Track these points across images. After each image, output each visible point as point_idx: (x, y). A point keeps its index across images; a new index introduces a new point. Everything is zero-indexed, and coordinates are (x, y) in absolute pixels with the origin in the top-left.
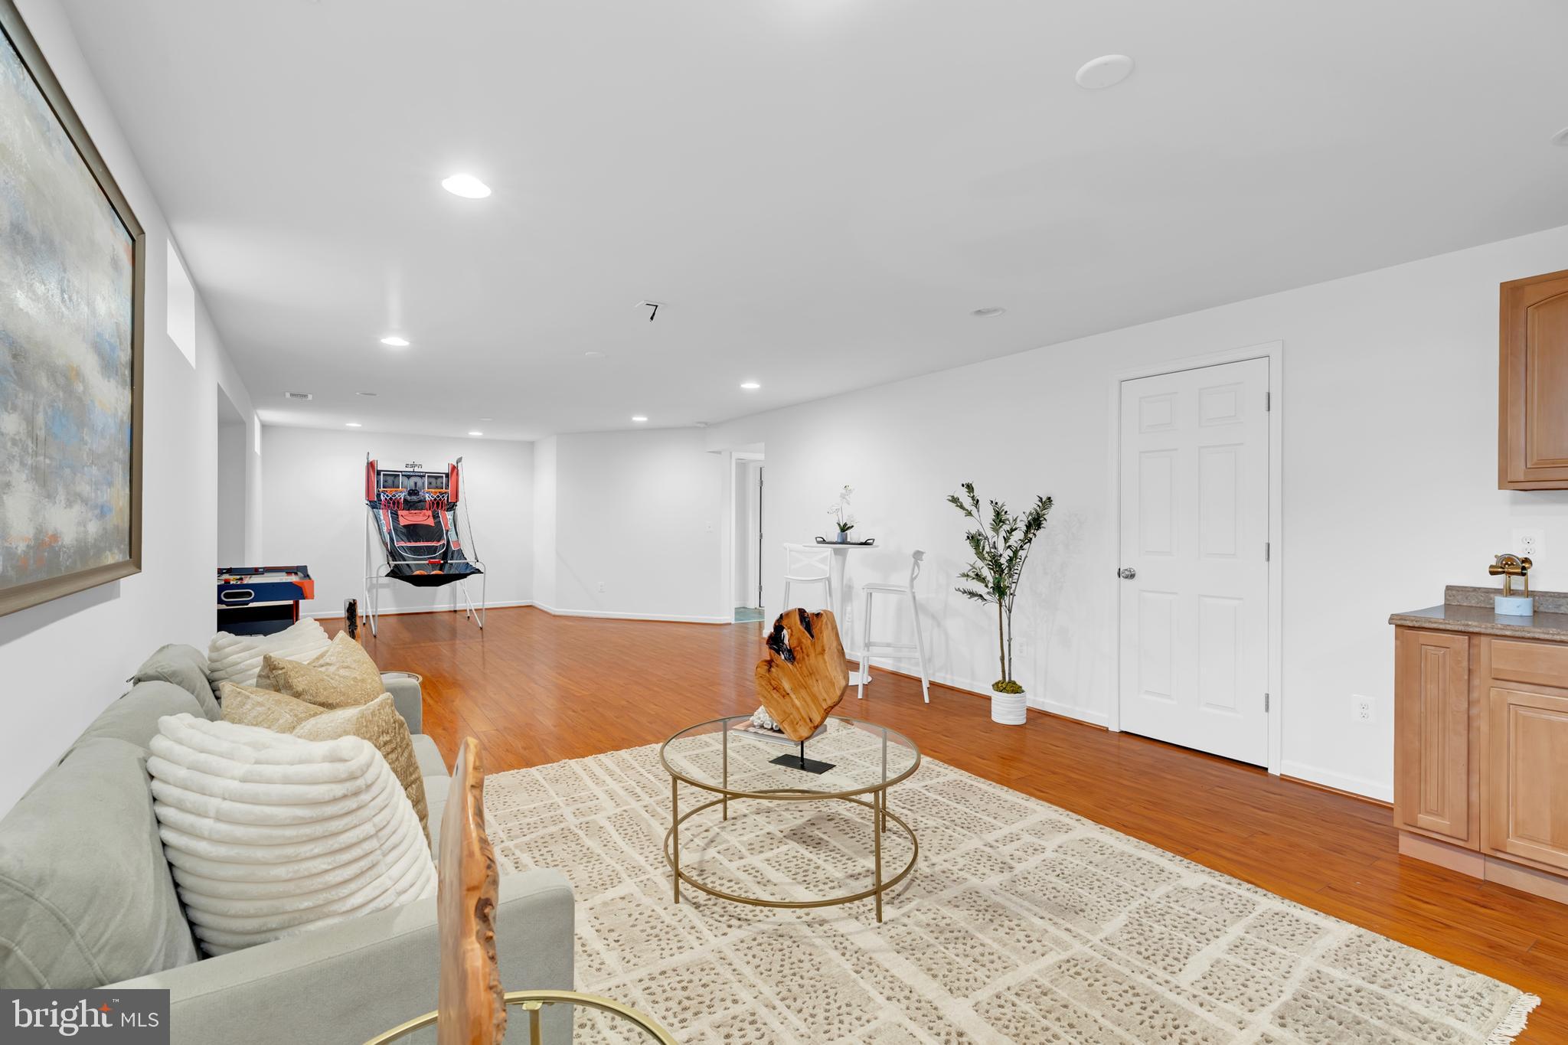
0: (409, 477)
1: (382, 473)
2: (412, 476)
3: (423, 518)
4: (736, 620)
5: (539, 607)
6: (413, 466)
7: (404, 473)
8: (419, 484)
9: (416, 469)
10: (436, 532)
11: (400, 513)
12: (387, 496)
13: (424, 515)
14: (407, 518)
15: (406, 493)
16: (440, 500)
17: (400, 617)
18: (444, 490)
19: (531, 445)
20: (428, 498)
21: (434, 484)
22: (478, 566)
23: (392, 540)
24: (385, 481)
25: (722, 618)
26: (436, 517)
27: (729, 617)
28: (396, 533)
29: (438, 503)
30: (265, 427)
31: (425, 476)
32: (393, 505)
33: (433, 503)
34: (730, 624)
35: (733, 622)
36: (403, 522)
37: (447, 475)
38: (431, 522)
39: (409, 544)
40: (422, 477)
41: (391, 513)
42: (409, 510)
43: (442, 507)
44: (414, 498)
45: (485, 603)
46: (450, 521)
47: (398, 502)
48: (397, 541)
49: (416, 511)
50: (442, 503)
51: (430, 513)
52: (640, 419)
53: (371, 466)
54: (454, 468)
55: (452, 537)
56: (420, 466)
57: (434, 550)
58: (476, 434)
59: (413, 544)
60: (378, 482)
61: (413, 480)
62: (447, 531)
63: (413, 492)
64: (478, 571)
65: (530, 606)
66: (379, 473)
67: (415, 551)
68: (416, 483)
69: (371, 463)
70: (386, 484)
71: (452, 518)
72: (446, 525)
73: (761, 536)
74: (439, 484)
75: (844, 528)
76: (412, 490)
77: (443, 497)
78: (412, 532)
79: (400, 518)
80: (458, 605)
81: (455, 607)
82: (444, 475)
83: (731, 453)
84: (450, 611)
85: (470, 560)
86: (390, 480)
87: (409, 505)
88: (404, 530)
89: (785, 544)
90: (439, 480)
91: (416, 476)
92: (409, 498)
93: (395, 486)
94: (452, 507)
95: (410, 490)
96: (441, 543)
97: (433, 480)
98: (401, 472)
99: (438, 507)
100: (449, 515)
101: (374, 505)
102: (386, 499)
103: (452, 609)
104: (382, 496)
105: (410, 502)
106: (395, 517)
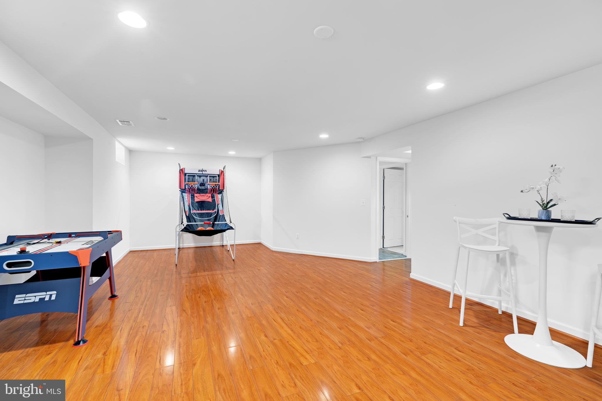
0: (200, 176)
1: (187, 174)
2: (202, 176)
3: (206, 198)
4: (380, 259)
5: (264, 244)
6: (202, 171)
7: (197, 175)
8: (205, 180)
9: (204, 173)
10: (212, 205)
11: (195, 195)
12: (189, 186)
13: (207, 196)
14: (199, 198)
15: (199, 185)
16: (215, 188)
17: (196, 248)
18: (217, 183)
19: (260, 160)
20: (209, 187)
21: (212, 180)
22: (231, 225)
23: (190, 209)
24: (189, 179)
25: (371, 258)
26: (213, 197)
27: (374, 257)
28: (192, 206)
29: (214, 190)
30: (130, 152)
31: (208, 176)
32: (192, 191)
33: (211, 190)
34: (376, 262)
35: (378, 261)
36: (196, 200)
37: (219, 176)
38: (210, 200)
39: (198, 212)
40: (207, 176)
41: (191, 195)
42: (200, 194)
43: (216, 192)
44: (203, 187)
45: (236, 242)
46: (220, 200)
47: (194, 189)
48: (192, 210)
49: (203, 194)
50: (216, 189)
51: (210, 195)
52: (324, 136)
53: (182, 171)
54: (222, 172)
55: (220, 208)
56: (206, 171)
57: (210, 215)
58: (232, 153)
59: (200, 212)
60: (185, 179)
61: (202, 178)
62: (218, 205)
63: (202, 184)
64: (231, 228)
65: (260, 243)
66: (185, 174)
67: (201, 215)
68: (203, 180)
69: (182, 169)
70: (189, 180)
71: (220, 197)
72: (218, 201)
73: (384, 208)
74: (215, 180)
75: (546, 207)
76: (202, 183)
77: (216, 187)
78: (202, 205)
79: (195, 198)
80: (224, 242)
81: (223, 243)
82: (217, 176)
83: (377, 157)
84: (221, 246)
85: (228, 222)
86: (191, 178)
87: (200, 191)
88: (197, 204)
89: (454, 218)
90: (215, 178)
91: (203, 176)
92: (200, 187)
93: (193, 181)
94: (221, 192)
95: (201, 183)
96: (214, 211)
97: (212, 178)
98: (196, 174)
99: (214, 192)
100: (220, 196)
101: (183, 191)
102: (188, 188)
103: (221, 245)
104: (186, 186)
105: (201, 190)
106: (193, 197)
